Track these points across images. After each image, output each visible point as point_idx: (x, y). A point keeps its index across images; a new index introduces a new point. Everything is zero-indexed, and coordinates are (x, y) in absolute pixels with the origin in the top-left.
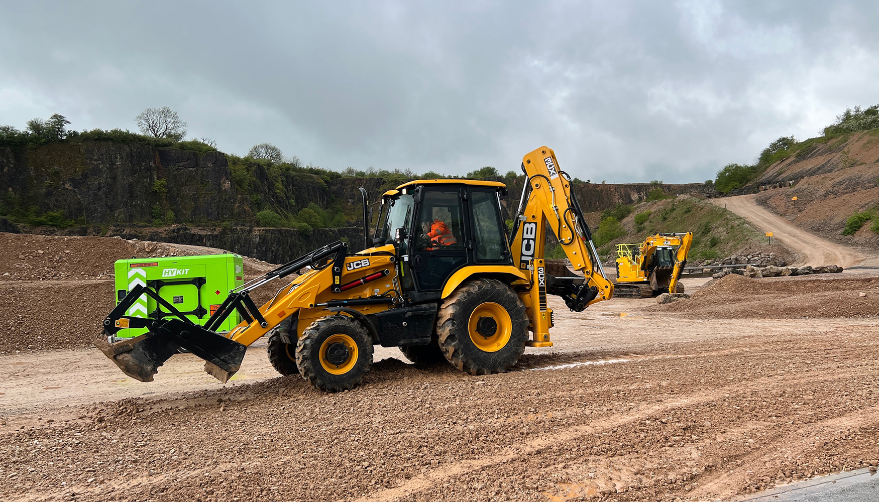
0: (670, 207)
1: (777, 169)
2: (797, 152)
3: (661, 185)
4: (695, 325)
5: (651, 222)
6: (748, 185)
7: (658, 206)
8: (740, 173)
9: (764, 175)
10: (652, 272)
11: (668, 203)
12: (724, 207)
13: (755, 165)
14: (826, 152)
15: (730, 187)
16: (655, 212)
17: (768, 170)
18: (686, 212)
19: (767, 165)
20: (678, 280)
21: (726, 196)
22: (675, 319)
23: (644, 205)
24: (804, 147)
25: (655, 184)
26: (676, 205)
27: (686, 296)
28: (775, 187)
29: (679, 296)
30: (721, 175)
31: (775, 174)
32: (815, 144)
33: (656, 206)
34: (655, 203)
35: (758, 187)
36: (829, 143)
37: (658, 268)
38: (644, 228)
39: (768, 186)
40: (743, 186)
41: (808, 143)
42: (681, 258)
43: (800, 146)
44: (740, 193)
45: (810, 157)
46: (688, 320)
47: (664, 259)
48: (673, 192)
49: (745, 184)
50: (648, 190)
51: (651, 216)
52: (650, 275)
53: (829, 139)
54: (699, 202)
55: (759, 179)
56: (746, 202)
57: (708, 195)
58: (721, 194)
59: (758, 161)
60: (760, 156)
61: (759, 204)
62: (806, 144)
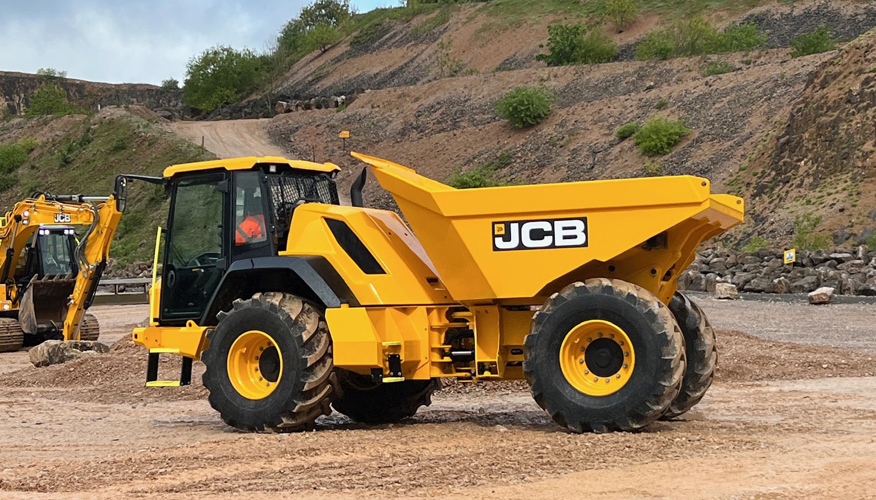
0: (80, 135)
1: (313, 66)
2: (354, 34)
3: (63, 82)
4: (113, 417)
5: (33, 167)
6: (254, 97)
7: (52, 129)
8: (239, 70)
9: (287, 79)
10: (24, 289)
11: (76, 125)
12: (200, 144)
13: (269, 53)
14: (408, 41)
15: (215, 98)
16: (45, 144)
17: (295, 67)
18: (117, 149)
19: (294, 57)
20: (86, 308)
21: (204, 118)
22: (68, 404)
23: (20, 126)
24: (368, 25)
25: (48, 78)
26: (94, 132)
27: (102, 348)
28: (308, 107)
29: (84, 348)
30: (197, 71)
31: (310, 78)
32: (387, 20)
33: (46, 129)
34: (46, 123)
35: (274, 104)
36: (415, 22)
37: (39, 278)
38: (16, 182)
39: (293, 103)
40: (242, 98)
41: (376, 17)
42: (94, 256)
43: (359, 21)
44: (235, 114)
45: (379, 47)
46: (100, 405)
47: (55, 257)
48: (90, 100)
49: (248, 95)
50: (30, 91)
51: (35, 153)
52: (20, 295)
53: (415, 14)
54: (145, 127)
55: (277, 87)
56: (248, 136)
57: (167, 113)
58: (197, 114)
59: (276, 45)
60: (280, 35)
61: (275, 143)
62: (370, 20)
